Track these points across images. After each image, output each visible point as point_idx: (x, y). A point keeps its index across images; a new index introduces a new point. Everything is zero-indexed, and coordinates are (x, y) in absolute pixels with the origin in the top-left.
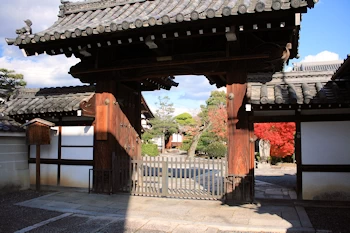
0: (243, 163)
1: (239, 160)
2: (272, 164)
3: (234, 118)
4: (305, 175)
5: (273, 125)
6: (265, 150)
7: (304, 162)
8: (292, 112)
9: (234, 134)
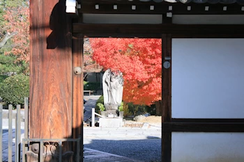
0: (60, 115)
1: (52, 111)
2: (126, 117)
3: (44, 27)
4: (176, 137)
5: (130, 42)
6: (114, 92)
7: (175, 114)
8: (156, 19)
9: (43, 58)
